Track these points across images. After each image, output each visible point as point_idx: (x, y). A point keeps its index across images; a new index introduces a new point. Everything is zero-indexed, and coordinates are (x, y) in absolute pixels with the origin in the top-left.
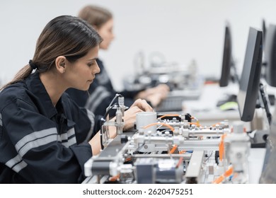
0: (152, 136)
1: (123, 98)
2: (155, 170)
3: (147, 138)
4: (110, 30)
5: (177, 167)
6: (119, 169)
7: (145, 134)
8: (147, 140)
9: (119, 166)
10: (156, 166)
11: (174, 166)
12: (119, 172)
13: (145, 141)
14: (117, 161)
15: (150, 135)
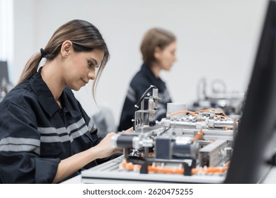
0: (178, 121)
1: (157, 90)
2: (172, 144)
3: (172, 122)
4: (173, 53)
5: (192, 143)
6: (141, 143)
7: (172, 118)
8: (173, 124)
9: (141, 140)
10: (173, 141)
11: (190, 142)
12: (141, 145)
13: (171, 125)
14: (140, 136)
15: (175, 119)
